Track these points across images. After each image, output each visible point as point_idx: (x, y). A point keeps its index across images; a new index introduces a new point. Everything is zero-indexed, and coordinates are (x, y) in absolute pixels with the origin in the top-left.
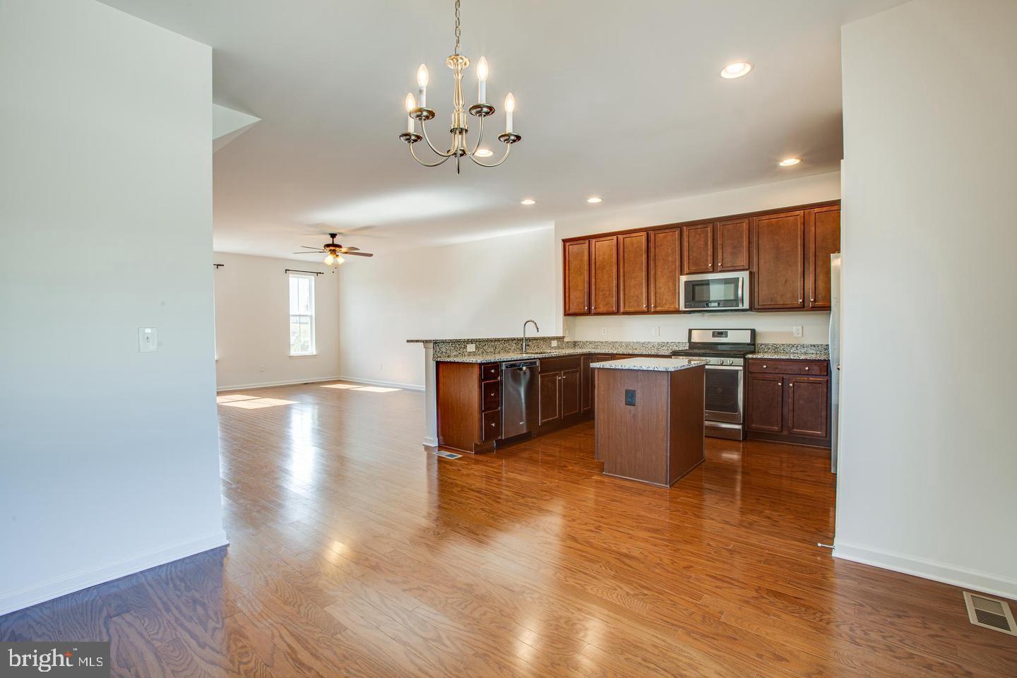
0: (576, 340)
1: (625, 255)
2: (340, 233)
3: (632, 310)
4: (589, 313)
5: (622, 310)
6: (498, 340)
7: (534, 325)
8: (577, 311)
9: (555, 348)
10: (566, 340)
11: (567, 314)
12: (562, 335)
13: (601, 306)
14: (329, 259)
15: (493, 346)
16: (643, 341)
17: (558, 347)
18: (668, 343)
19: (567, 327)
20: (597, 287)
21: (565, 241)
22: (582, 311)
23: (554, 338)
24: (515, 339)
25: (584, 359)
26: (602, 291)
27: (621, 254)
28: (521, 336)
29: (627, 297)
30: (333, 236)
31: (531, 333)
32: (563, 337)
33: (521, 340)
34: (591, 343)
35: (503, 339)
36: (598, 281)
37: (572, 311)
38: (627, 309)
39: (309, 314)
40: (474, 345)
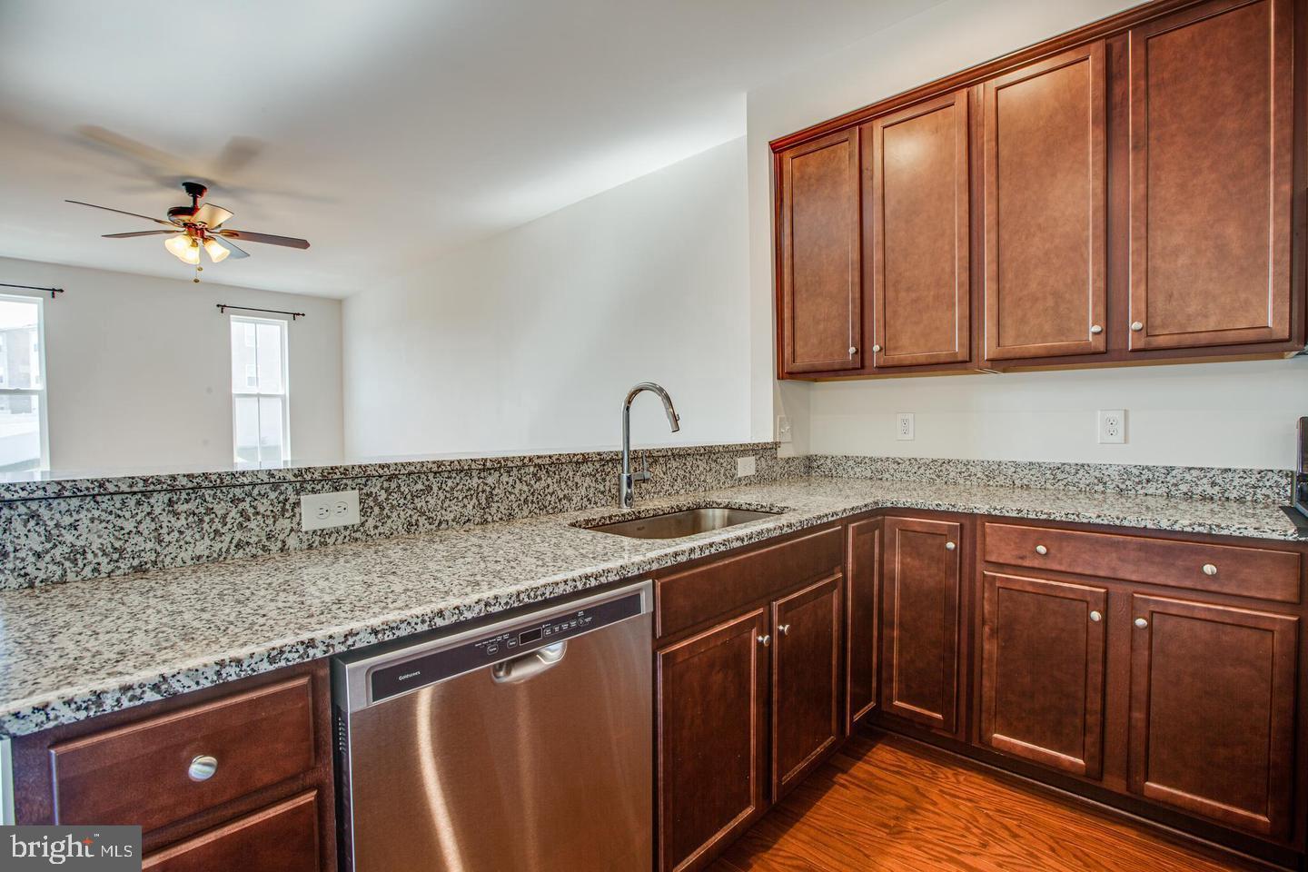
0: (812, 452)
1: (1004, 152)
2: (211, 183)
3: (1035, 346)
4: (859, 368)
5: (988, 349)
6: (501, 466)
7: (658, 399)
8: (820, 362)
9: (749, 482)
10: (783, 453)
11: (786, 373)
12: (770, 440)
13: (905, 340)
14: (180, 245)
15: (472, 493)
16: (1057, 460)
17: (760, 479)
18: (1169, 470)
19: (785, 412)
20: (891, 277)
21: (778, 148)
22: (836, 361)
23: (744, 450)
24: (585, 459)
25: (858, 531)
26: (908, 290)
27: (988, 148)
28: (616, 445)
29: (1007, 303)
30: (195, 189)
31: (652, 433)
32: (776, 445)
33: (615, 460)
34: (860, 461)
35: (524, 462)
36: (890, 256)
37: (802, 362)
38: (1013, 345)
39: (281, 392)
40: (351, 497)
